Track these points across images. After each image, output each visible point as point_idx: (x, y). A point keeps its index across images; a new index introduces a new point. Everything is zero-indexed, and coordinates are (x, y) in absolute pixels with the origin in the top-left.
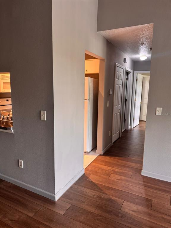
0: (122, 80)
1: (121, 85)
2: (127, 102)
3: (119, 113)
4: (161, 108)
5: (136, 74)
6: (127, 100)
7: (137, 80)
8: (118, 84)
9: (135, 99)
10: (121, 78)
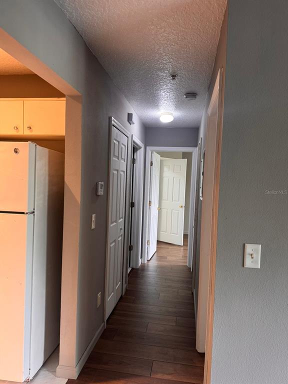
0: (126, 161)
1: (124, 172)
2: (135, 209)
3: (120, 238)
4: (260, 245)
5: (150, 152)
6: (134, 203)
7: (152, 164)
8: (118, 171)
9: (150, 202)
10: (123, 157)
